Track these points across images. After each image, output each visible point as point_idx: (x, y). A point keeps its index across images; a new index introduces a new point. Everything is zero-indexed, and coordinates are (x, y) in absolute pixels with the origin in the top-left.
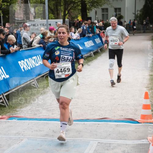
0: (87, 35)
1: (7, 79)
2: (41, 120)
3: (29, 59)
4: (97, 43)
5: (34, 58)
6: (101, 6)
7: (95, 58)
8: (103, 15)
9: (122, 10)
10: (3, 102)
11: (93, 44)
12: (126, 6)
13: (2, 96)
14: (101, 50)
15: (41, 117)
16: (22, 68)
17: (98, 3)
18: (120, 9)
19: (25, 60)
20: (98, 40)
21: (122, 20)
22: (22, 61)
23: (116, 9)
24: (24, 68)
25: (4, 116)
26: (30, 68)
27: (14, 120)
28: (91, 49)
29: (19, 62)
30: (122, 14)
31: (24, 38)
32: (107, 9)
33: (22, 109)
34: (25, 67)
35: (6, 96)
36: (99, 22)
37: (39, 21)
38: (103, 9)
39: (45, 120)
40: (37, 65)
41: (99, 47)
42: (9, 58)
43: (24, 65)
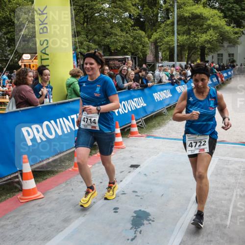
1: (145, 107)
2: (172, 139)
3: (161, 92)
4: (214, 81)
5: (165, 91)
6: (217, 52)
8: (218, 59)
9: (235, 56)
10: (141, 125)
11: (211, 83)
12: (239, 52)
13: (141, 120)
14: (217, 87)
15: (172, 137)
16: (156, 99)
17: (214, 49)
18: (233, 55)
19: (158, 93)
21: (235, 64)
22: (156, 94)
23: (230, 55)
24: (157, 99)
25: (143, 135)
26: (161, 100)
27: (151, 138)
29: (154, 94)
30: (235, 59)
32: (222, 55)
33: (157, 130)
34: (158, 98)
35: (144, 120)
37: (166, 63)
38: (218, 55)
39: (175, 139)
40: (167, 97)
41: (215, 85)
42: (146, 91)
43: (158, 96)
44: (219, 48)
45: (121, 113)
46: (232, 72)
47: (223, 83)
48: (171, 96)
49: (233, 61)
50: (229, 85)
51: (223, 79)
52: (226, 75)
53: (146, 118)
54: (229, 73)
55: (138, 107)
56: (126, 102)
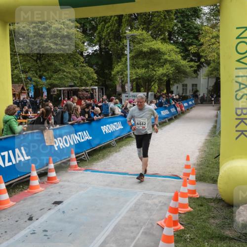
0: (164, 106)
1: (90, 140)
3: (111, 125)
4: (172, 111)
5: (115, 123)
6: (181, 82)
7: (169, 124)
8: (183, 89)
9: (198, 86)
10: (85, 158)
11: (168, 113)
12: (201, 83)
13: (84, 153)
14: (175, 117)
16: (104, 131)
17: (179, 80)
18: (196, 85)
19: (107, 125)
20: (173, 110)
22: (104, 126)
23: (193, 85)
24: (105, 132)
25: (83, 168)
26: (110, 132)
27: (88, 172)
28: (166, 116)
29: (102, 127)
30: (198, 89)
31: (111, 108)
32: (186, 85)
33: (98, 163)
34: (106, 130)
35: (88, 153)
36: (176, 95)
37: (131, 93)
38: (183, 85)
40: (117, 129)
41: (173, 115)
42: (94, 124)
43: (105, 129)
44: (183, 79)
45: (61, 148)
46: (193, 101)
47: (183, 113)
48: (122, 127)
49: (197, 91)
50: (188, 115)
51: (183, 109)
52: (187, 105)
53: (90, 150)
54: (190, 103)
55: (82, 141)
56: (68, 136)
